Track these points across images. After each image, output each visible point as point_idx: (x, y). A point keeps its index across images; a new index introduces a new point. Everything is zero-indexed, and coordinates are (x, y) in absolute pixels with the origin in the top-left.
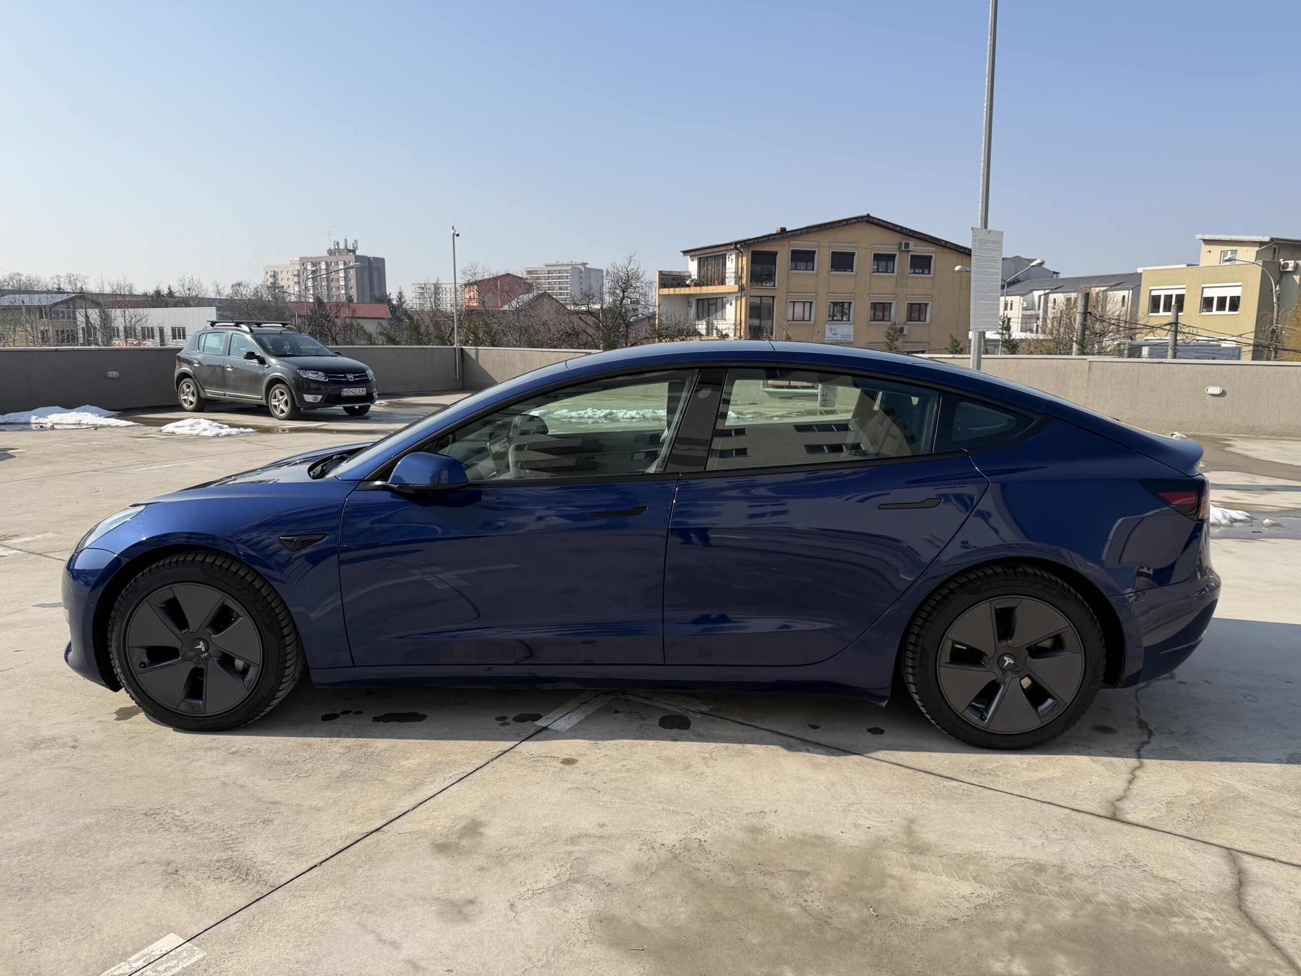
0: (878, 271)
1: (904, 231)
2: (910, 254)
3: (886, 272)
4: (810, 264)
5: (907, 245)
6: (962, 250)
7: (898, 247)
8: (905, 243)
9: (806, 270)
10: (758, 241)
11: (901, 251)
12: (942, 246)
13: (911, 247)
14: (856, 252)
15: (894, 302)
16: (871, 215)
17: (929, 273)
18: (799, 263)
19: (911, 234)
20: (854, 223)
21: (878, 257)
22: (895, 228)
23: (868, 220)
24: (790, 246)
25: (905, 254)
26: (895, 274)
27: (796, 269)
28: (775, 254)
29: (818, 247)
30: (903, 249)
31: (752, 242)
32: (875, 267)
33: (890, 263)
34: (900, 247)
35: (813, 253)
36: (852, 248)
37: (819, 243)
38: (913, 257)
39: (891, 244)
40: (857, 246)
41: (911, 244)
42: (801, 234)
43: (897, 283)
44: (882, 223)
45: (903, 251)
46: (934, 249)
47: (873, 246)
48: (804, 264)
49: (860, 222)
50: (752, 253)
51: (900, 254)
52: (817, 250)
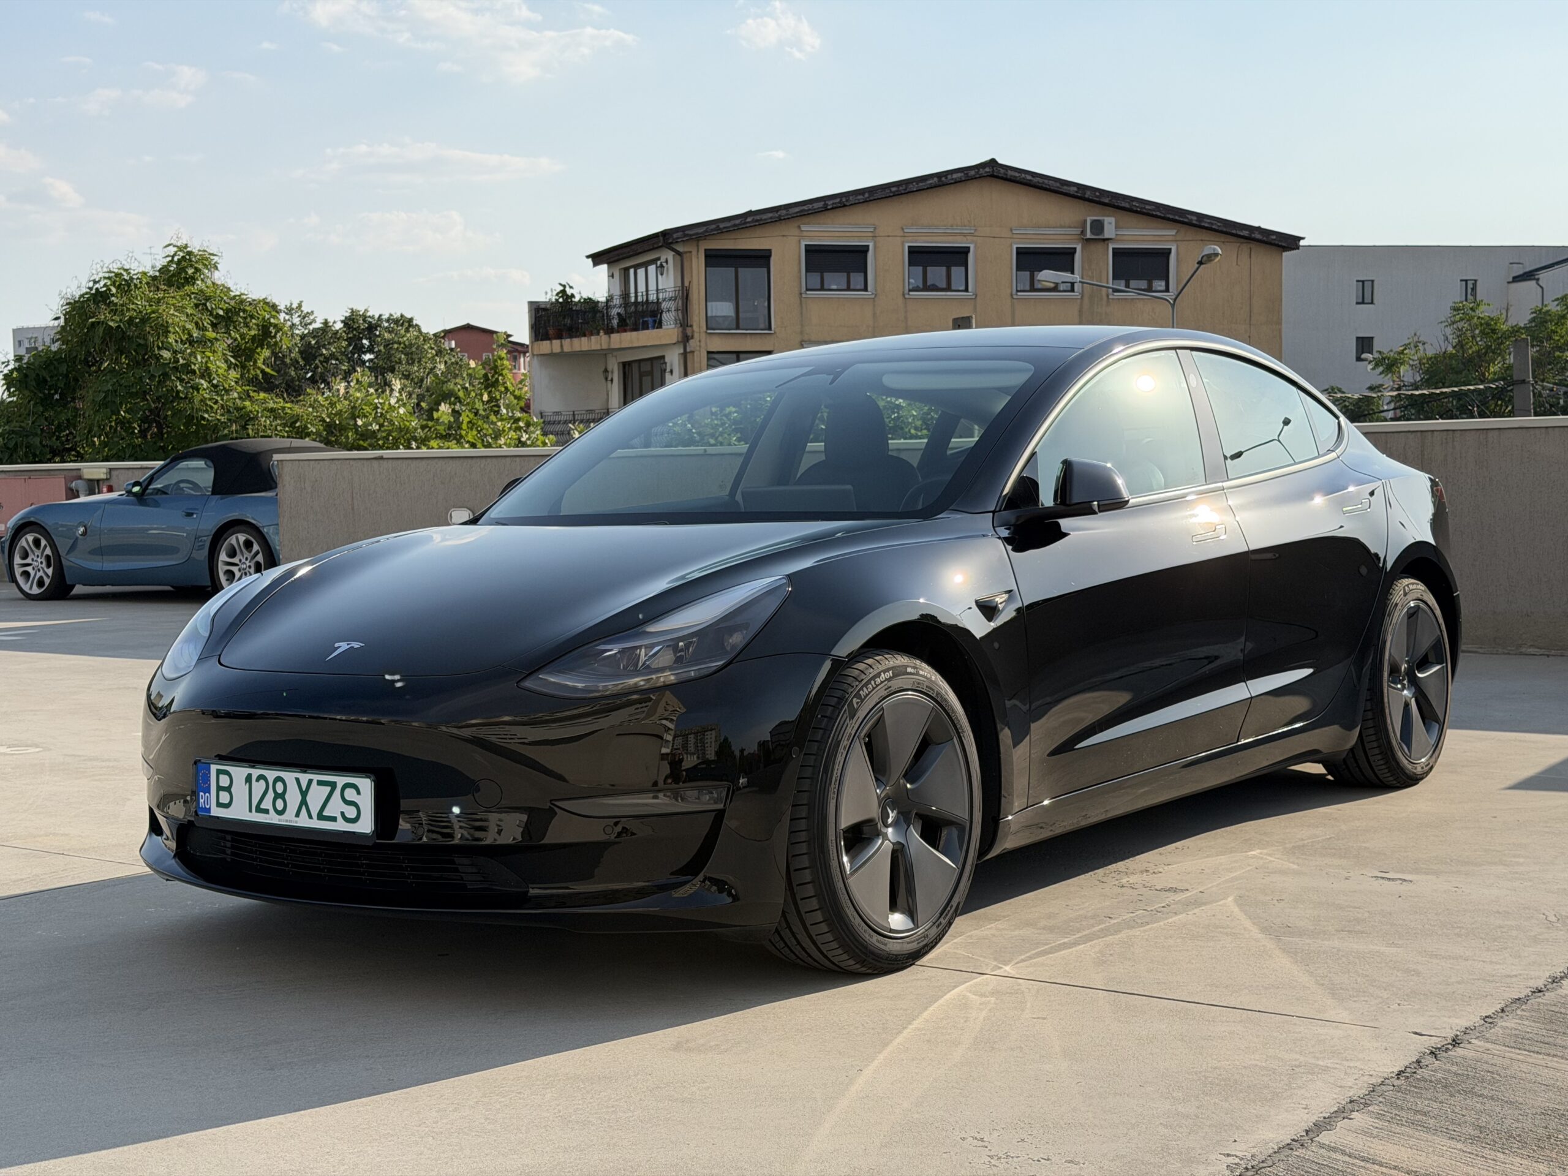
0: (1030, 289)
1: (1088, 194)
2: (1111, 247)
3: (1054, 289)
4: (857, 279)
5: (1098, 226)
6: (1245, 233)
7: (1078, 231)
8: (1093, 222)
9: (848, 289)
10: (718, 228)
11: (1087, 242)
12: (1190, 224)
13: (1109, 231)
14: (972, 246)
16: (1000, 161)
17: (1166, 290)
18: (828, 276)
19: (1106, 201)
20: (957, 182)
21: (1027, 257)
22: (1065, 189)
23: (994, 173)
24: (800, 238)
25: (1096, 249)
26: (1077, 294)
27: (822, 289)
28: (765, 256)
29: (874, 237)
30: (1089, 235)
31: (701, 230)
32: (1028, 280)
33: (1063, 270)
34: (1083, 232)
35: (863, 251)
36: (959, 238)
37: (875, 228)
38: (1117, 253)
39: (1061, 227)
40: (972, 232)
41: (1110, 223)
42: (826, 209)
43: (1080, 311)
44: (1029, 177)
45: (1096, 236)
46: (1173, 232)
47: (1014, 232)
48: (841, 278)
49: (974, 178)
50: (710, 255)
51: (1084, 249)
52: (870, 244)
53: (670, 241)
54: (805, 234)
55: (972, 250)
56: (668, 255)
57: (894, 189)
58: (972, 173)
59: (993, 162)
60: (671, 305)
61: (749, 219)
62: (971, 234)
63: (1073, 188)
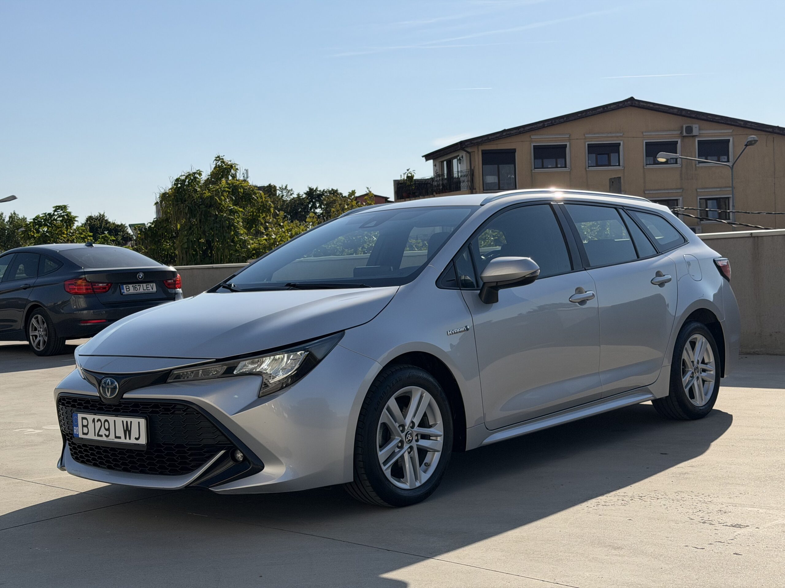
0: (654, 163)
1: (684, 113)
2: (697, 140)
4: (560, 161)
5: (689, 130)
6: (770, 130)
7: (679, 132)
8: (687, 127)
9: (557, 167)
10: (488, 139)
11: (684, 137)
12: (740, 126)
13: (695, 132)
15: (681, 198)
16: (636, 98)
17: (728, 161)
18: (545, 161)
19: (694, 116)
20: (613, 110)
21: (651, 147)
22: (671, 110)
23: (633, 104)
24: (531, 141)
25: (689, 141)
26: (679, 165)
27: (543, 168)
28: (512, 152)
29: (569, 140)
30: (685, 134)
31: (479, 140)
32: (650, 159)
34: (682, 133)
35: (564, 147)
36: (615, 138)
37: (570, 136)
38: (699, 142)
39: (670, 130)
40: (622, 135)
41: (696, 127)
42: (544, 127)
43: (681, 174)
44: (651, 106)
45: (688, 135)
46: (731, 131)
47: (644, 134)
48: (553, 161)
49: (622, 107)
50: (484, 153)
51: (682, 141)
52: (568, 144)
53: (464, 146)
54: (533, 140)
55: (621, 144)
56: (463, 154)
57: (579, 115)
58: (621, 105)
59: (632, 99)
60: (466, 179)
61: (504, 134)
62: (621, 136)
63: (676, 110)
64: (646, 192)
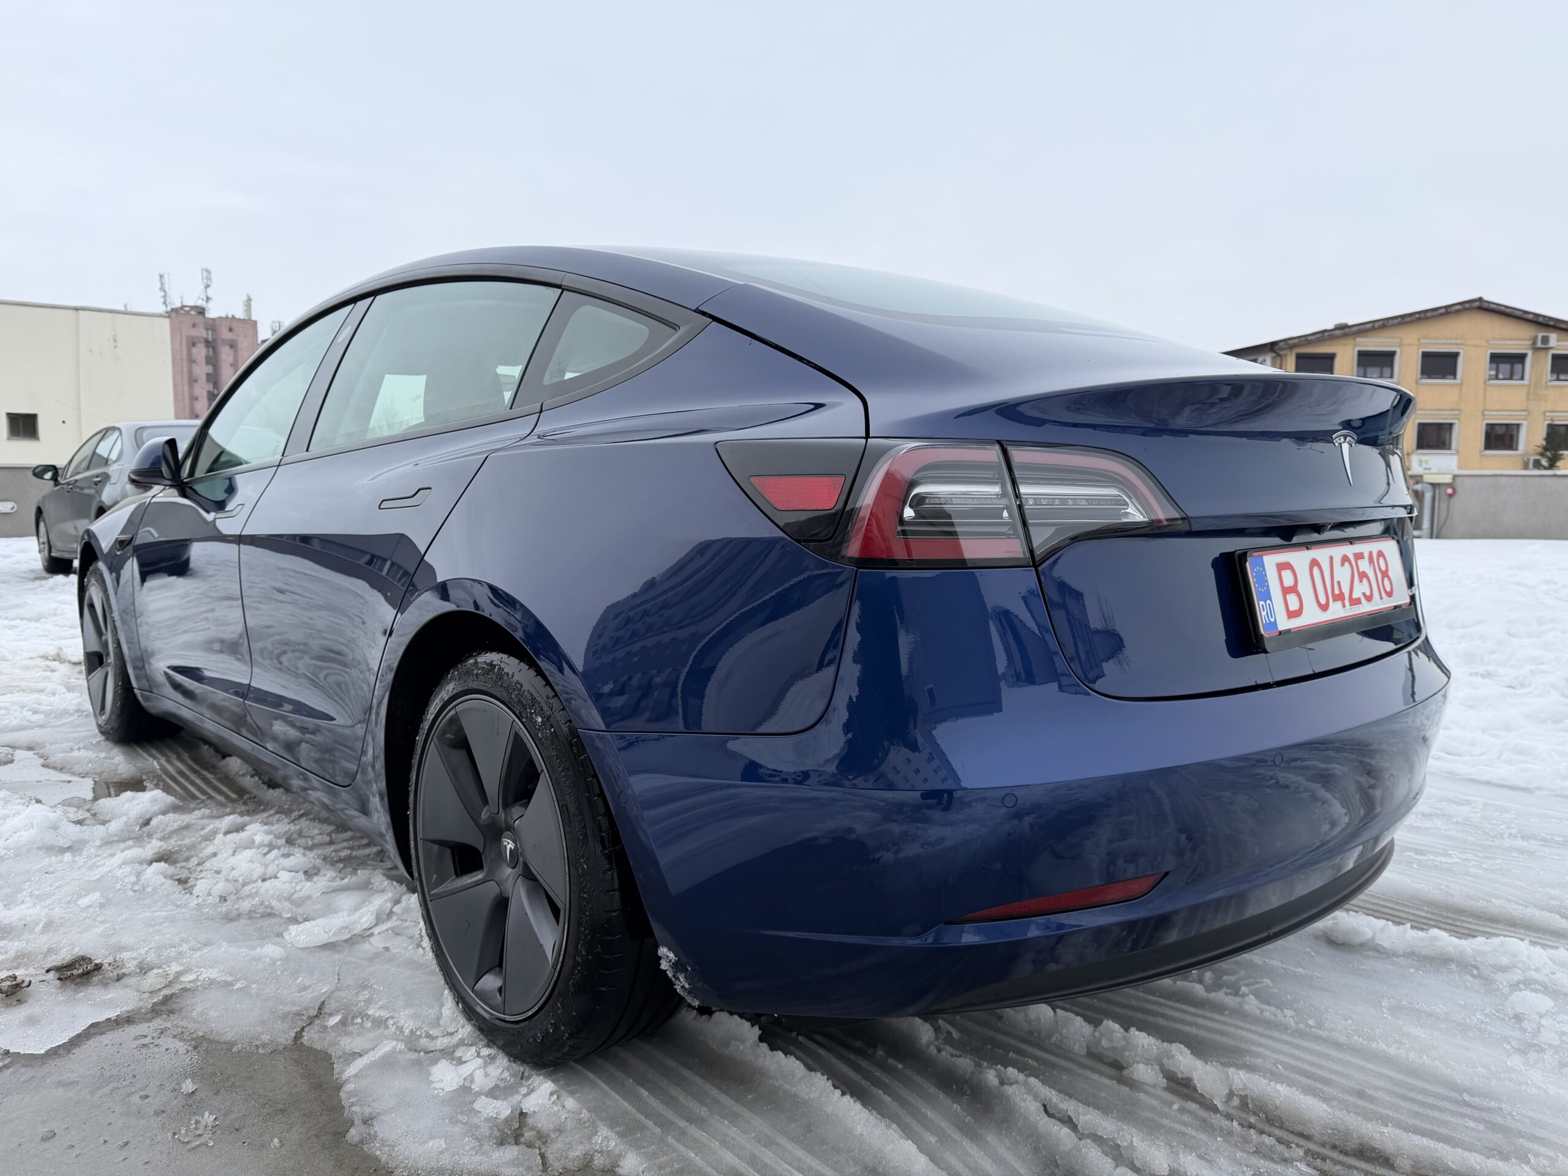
0: (1497, 378)
1: (1540, 320)
2: (1551, 352)
3: (1511, 378)
4: (1387, 371)
5: (1545, 340)
7: (1530, 342)
8: (1543, 337)
10: (1306, 340)
11: (1536, 349)
13: (1553, 343)
14: (1462, 352)
15: (1525, 423)
16: (1486, 298)
18: (1370, 370)
19: (1552, 323)
20: (1458, 311)
21: (1496, 358)
22: (1526, 316)
23: (1481, 307)
24: (1355, 346)
25: (1541, 354)
26: (1526, 382)
28: (1331, 357)
29: (1400, 346)
30: (1539, 346)
31: (1296, 341)
32: (1493, 373)
33: (1518, 367)
34: (1534, 343)
35: (1392, 354)
36: (1454, 346)
37: (1402, 340)
38: (1555, 357)
39: (1519, 340)
40: (1463, 342)
41: (1553, 338)
42: (1373, 328)
43: (1528, 394)
44: (1503, 308)
45: (1540, 348)
47: (1490, 343)
48: (1377, 370)
49: (1468, 309)
50: (1299, 357)
51: (1533, 353)
52: (1398, 350)
53: (1276, 347)
54: (1359, 344)
57: (1417, 316)
58: (1467, 305)
59: (1480, 299)
61: (1326, 334)
62: (1462, 344)
63: (1531, 317)
64: (1486, 413)
